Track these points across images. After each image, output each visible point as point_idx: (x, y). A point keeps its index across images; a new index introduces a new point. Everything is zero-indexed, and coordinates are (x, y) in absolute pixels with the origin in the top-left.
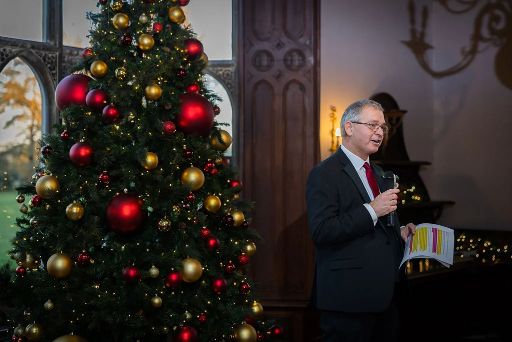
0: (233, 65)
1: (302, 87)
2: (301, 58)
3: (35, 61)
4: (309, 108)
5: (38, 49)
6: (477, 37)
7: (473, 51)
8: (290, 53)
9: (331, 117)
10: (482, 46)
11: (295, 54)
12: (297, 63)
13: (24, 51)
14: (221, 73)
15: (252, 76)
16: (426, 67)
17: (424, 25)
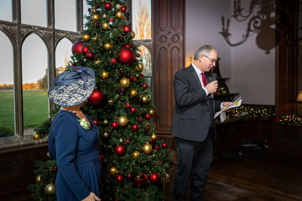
0: (152, 41)
1: (178, 49)
2: (178, 38)
3: (72, 39)
4: (181, 57)
5: (73, 34)
6: (249, 30)
7: (247, 36)
8: (173, 36)
9: (190, 61)
10: (251, 33)
11: (176, 36)
12: (176, 40)
13: (67, 35)
14: (147, 44)
15: (159, 45)
16: (228, 42)
17: (228, 26)
